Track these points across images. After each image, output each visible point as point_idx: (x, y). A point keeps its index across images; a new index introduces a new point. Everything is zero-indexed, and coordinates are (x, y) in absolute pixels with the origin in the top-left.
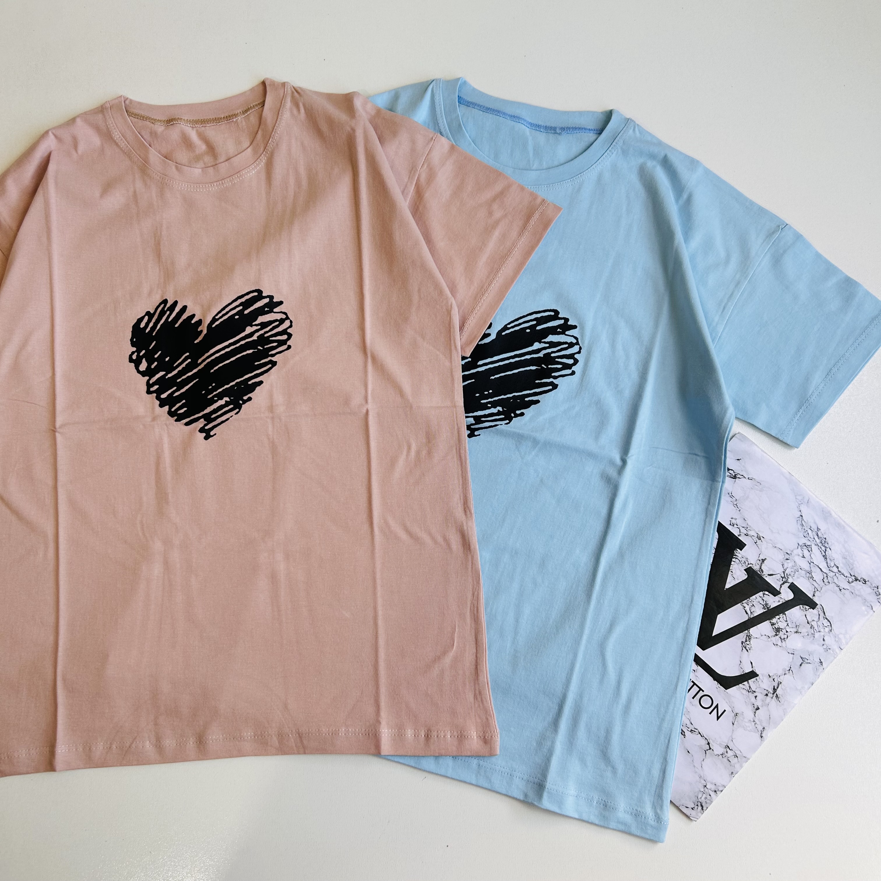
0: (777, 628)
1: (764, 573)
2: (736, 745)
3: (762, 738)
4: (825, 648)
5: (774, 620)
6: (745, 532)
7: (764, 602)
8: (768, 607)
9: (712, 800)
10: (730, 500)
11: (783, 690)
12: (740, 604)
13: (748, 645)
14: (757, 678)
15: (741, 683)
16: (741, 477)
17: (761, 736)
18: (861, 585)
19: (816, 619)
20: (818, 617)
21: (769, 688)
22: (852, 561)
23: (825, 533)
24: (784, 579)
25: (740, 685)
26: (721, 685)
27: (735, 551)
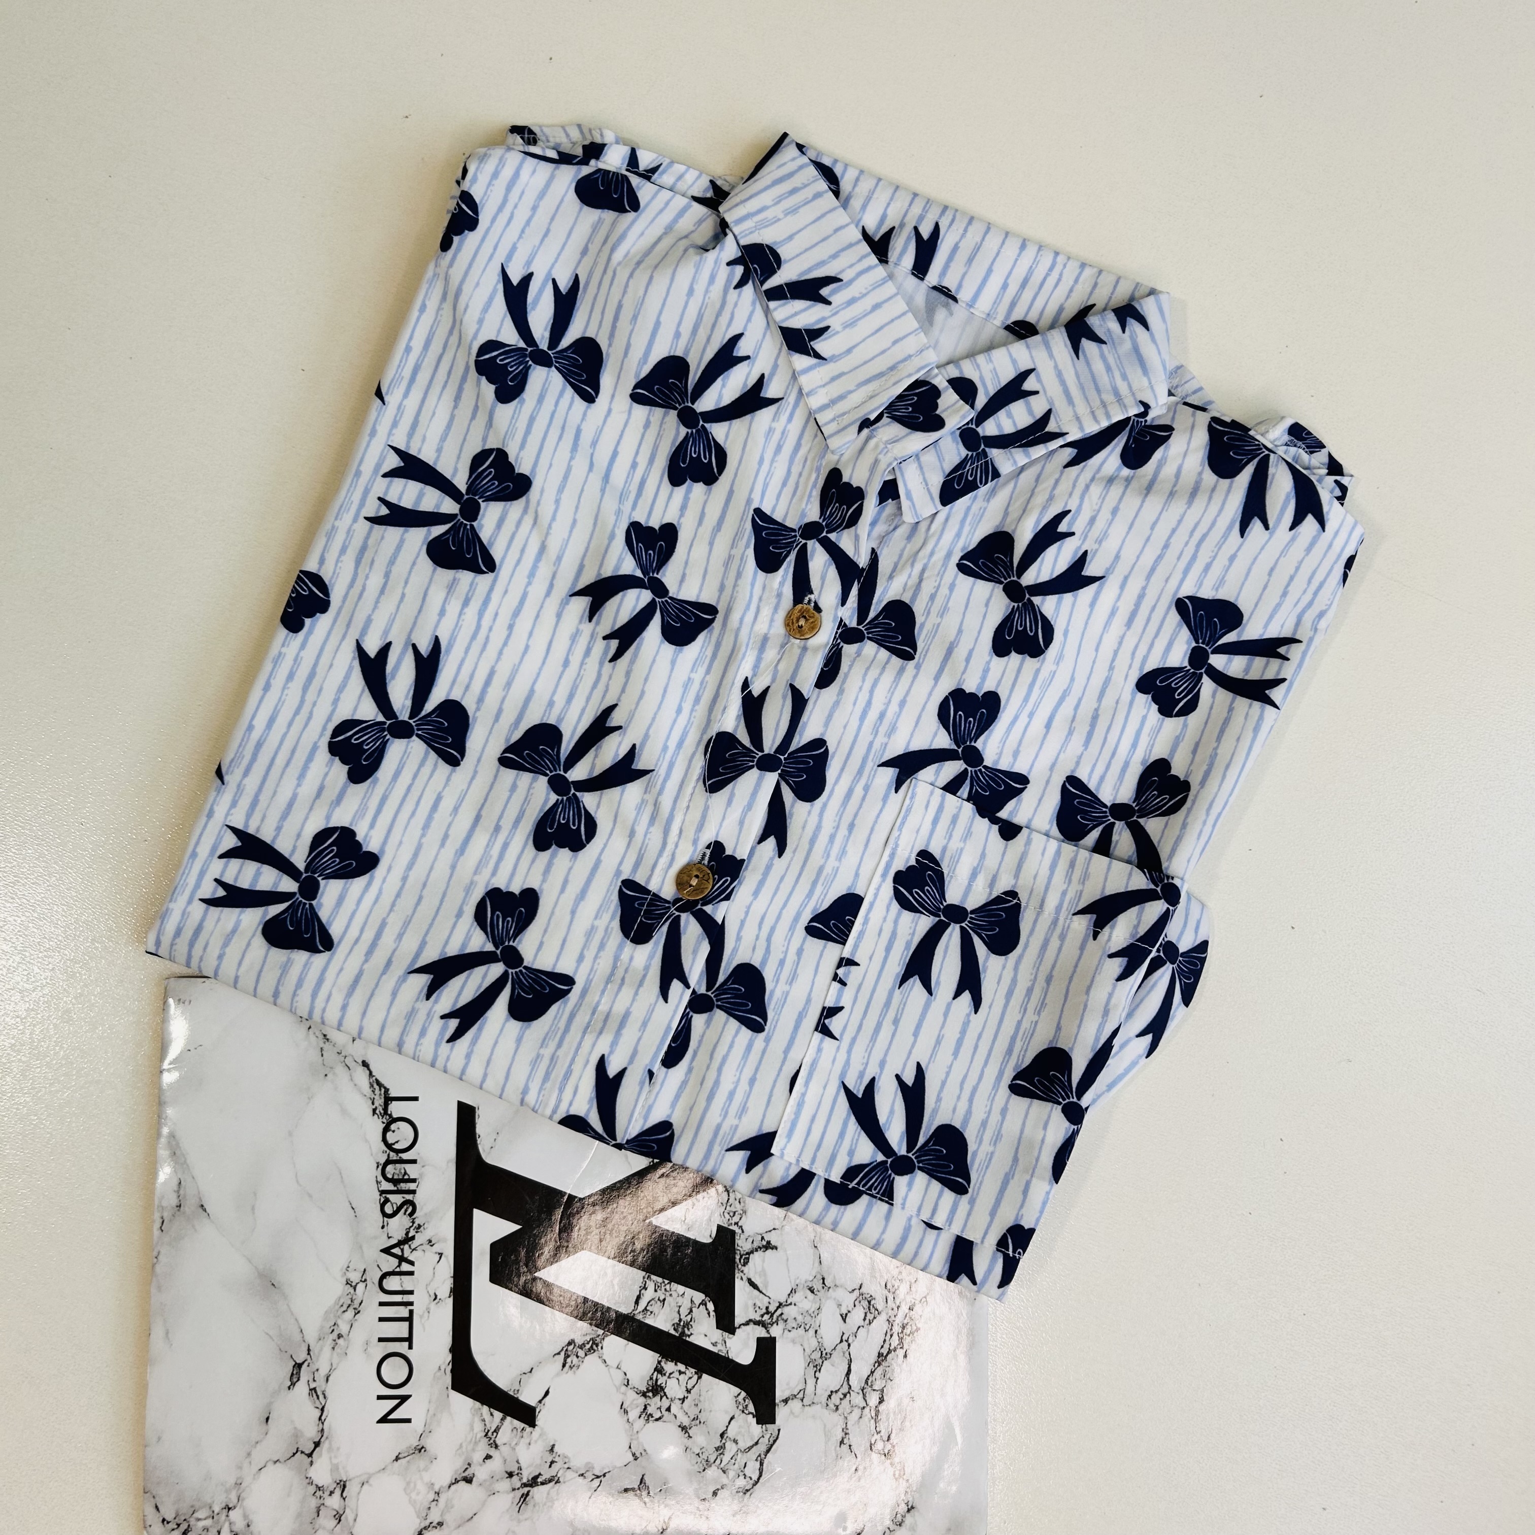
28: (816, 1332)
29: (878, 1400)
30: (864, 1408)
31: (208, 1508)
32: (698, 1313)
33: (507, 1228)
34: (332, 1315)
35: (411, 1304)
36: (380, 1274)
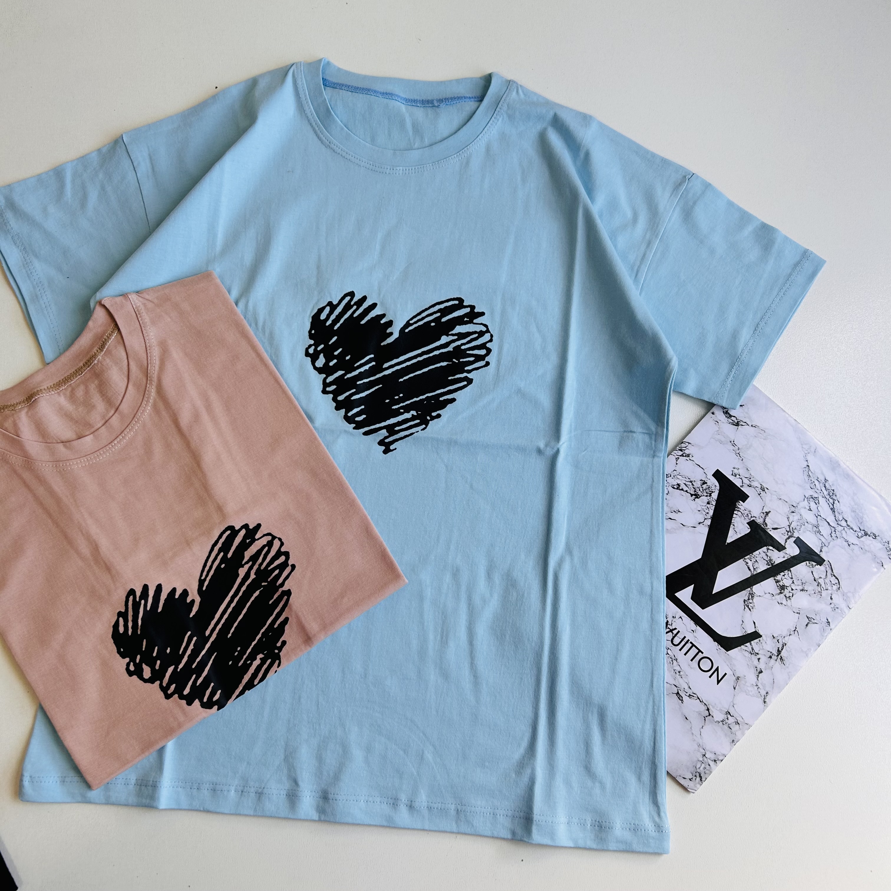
0: (781, 585)
1: (768, 527)
2: (737, 710)
3: (765, 703)
4: (833, 607)
5: (779, 577)
6: (748, 483)
7: (768, 557)
8: (772, 563)
9: (711, 770)
10: (732, 449)
11: (788, 652)
12: (742, 559)
13: (751, 604)
14: (761, 639)
15: (743, 645)
16: (743, 424)
17: (764, 701)
18: (871, 540)
19: (823, 576)
20: (825, 574)
21: (773, 650)
22: (861, 515)
23: (832, 485)
24: (790, 533)
25: (742, 646)
26: (721, 647)
27: (737, 503)
28: (807, 522)
29: (845, 522)
30: (844, 529)
31: (698, 762)
32: (770, 553)
33: (691, 588)
34: (671, 669)
35: (688, 640)
36: (670, 642)
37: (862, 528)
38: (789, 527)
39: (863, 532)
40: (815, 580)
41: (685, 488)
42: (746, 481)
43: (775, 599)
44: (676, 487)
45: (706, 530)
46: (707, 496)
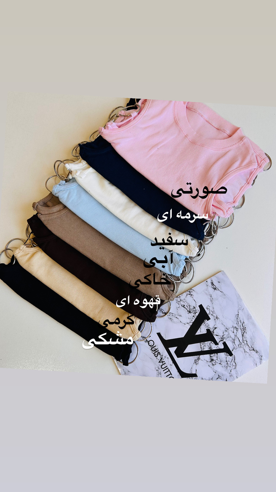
0: (212, 359)
4: (230, 375)
5: (212, 355)
6: (212, 313)
7: (210, 346)
10: (210, 298)
12: (200, 343)
13: (197, 362)
14: (197, 377)
16: (218, 290)
18: (255, 353)
19: (230, 361)
20: (231, 360)
22: (254, 341)
23: (246, 325)
24: (222, 339)
25: (188, 378)
26: (180, 375)
27: (205, 320)
37: (252, 347)
38: (223, 337)
39: (252, 349)
40: (226, 361)
41: (186, 308)
42: (211, 312)
43: (208, 363)
44: (183, 306)
45: (189, 327)
46: (194, 313)
